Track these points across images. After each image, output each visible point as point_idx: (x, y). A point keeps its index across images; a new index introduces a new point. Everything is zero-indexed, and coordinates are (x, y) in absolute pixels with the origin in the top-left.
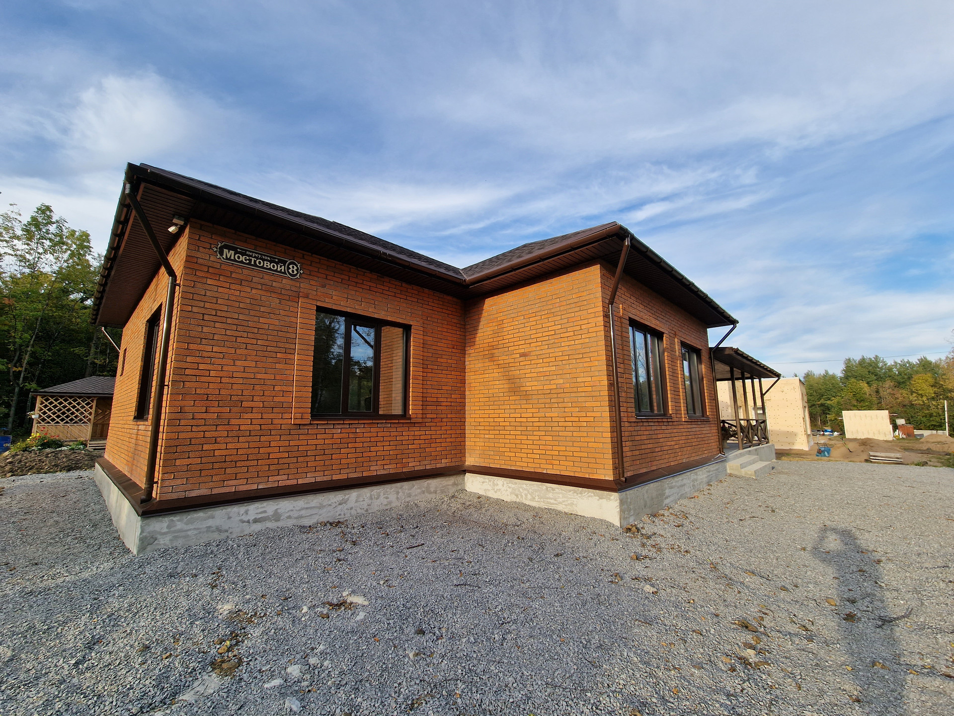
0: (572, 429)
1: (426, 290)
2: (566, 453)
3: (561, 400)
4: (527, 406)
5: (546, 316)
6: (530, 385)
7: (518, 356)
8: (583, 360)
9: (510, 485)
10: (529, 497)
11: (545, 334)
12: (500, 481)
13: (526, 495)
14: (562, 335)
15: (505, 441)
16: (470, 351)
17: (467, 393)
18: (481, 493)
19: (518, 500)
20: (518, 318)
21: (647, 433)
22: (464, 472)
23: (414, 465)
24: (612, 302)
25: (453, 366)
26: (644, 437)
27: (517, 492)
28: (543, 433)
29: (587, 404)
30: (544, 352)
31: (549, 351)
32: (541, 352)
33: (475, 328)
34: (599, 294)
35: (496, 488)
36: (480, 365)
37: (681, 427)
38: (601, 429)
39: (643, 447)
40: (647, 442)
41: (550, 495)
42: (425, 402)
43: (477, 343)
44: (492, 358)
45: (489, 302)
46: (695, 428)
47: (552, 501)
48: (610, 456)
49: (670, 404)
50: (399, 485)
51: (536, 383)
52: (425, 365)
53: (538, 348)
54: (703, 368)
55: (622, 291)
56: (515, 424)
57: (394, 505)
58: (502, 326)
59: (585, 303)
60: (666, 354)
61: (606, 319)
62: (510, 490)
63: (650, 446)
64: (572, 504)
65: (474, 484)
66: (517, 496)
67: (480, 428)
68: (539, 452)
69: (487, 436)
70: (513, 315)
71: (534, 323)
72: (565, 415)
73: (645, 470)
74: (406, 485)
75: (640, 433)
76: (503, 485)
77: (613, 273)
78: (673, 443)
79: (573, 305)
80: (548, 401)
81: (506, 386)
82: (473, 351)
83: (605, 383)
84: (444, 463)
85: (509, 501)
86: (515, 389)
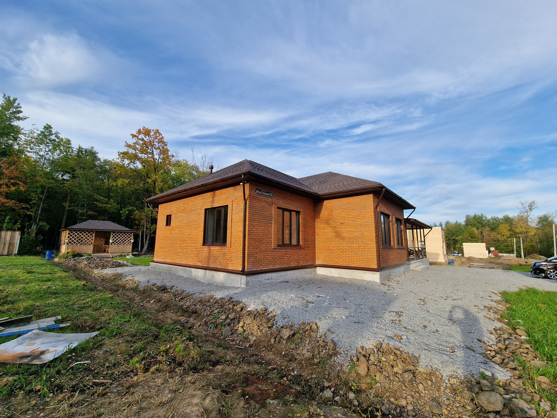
0: (362, 251)
1: (304, 198)
2: (359, 259)
3: (358, 241)
4: (343, 242)
5: (351, 210)
6: (344, 235)
7: (339, 224)
8: (366, 227)
9: (337, 271)
10: (345, 275)
11: (350, 217)
12: (332, 269)
13: (344, 274)
14: (358, 218)
15: (334, 255)
16: (317, 220)
17: (316, 236)
18: (324, 274)
19: (340, 276)
20: (339, 210)
21: (385, 253)
22: (316, 266)
23: (302, 264)
24: (376, 208)
25: (312, 226)
26: (385, 254)
27: (340, 273)
28: (350, 252)
29: (367, 242)
30: (350, 223)
31: (352, 223)
32: (349, 223)
33: (320, 212)
34: (372, 204)
35: (331, 272)
36: (322, 226)
37: (395, 250)
38: (373, 251)
39: (385, 257)
40: (385, 256)
41: (354, 274)
42: (305, 240)
43: (320, 217)
44: (328, 223)
45: (326, 202)
46: (399, 251)
47: (354, 276)
48: (376, 260)
49: (392, 242)
50: (299, 270)
51: (347, 234)
52: (304, 226)
53: (348, 222)
54: (402, 227)
55: (380, 205)
56: (338, 249)
57: (298, 277)
58: (332, 212)
59: (367, 207)
60: (391, 223)
61: (375, 213)
62: (337, 273)
63: (386, 257)
64: (362, 277)
65: (321, 271)
66: (340, 275)
67: (322, 250)
68: (348, 259)
69: (325, 253)
70: (337, 208)
71: (346, 212)
72: (359, 246)
73: (385, 266)
74: (301, 270)
75: (384, 252)
76: (334, 271)
77: (378, 198)
78: (393, 256)
79: (362, 207)
80: (352, 241)
81: (334, 235)
82: (319, 220)
83: (375, 235)
84: (310, 263)
85: (336, 276)
86: (338, 235)
